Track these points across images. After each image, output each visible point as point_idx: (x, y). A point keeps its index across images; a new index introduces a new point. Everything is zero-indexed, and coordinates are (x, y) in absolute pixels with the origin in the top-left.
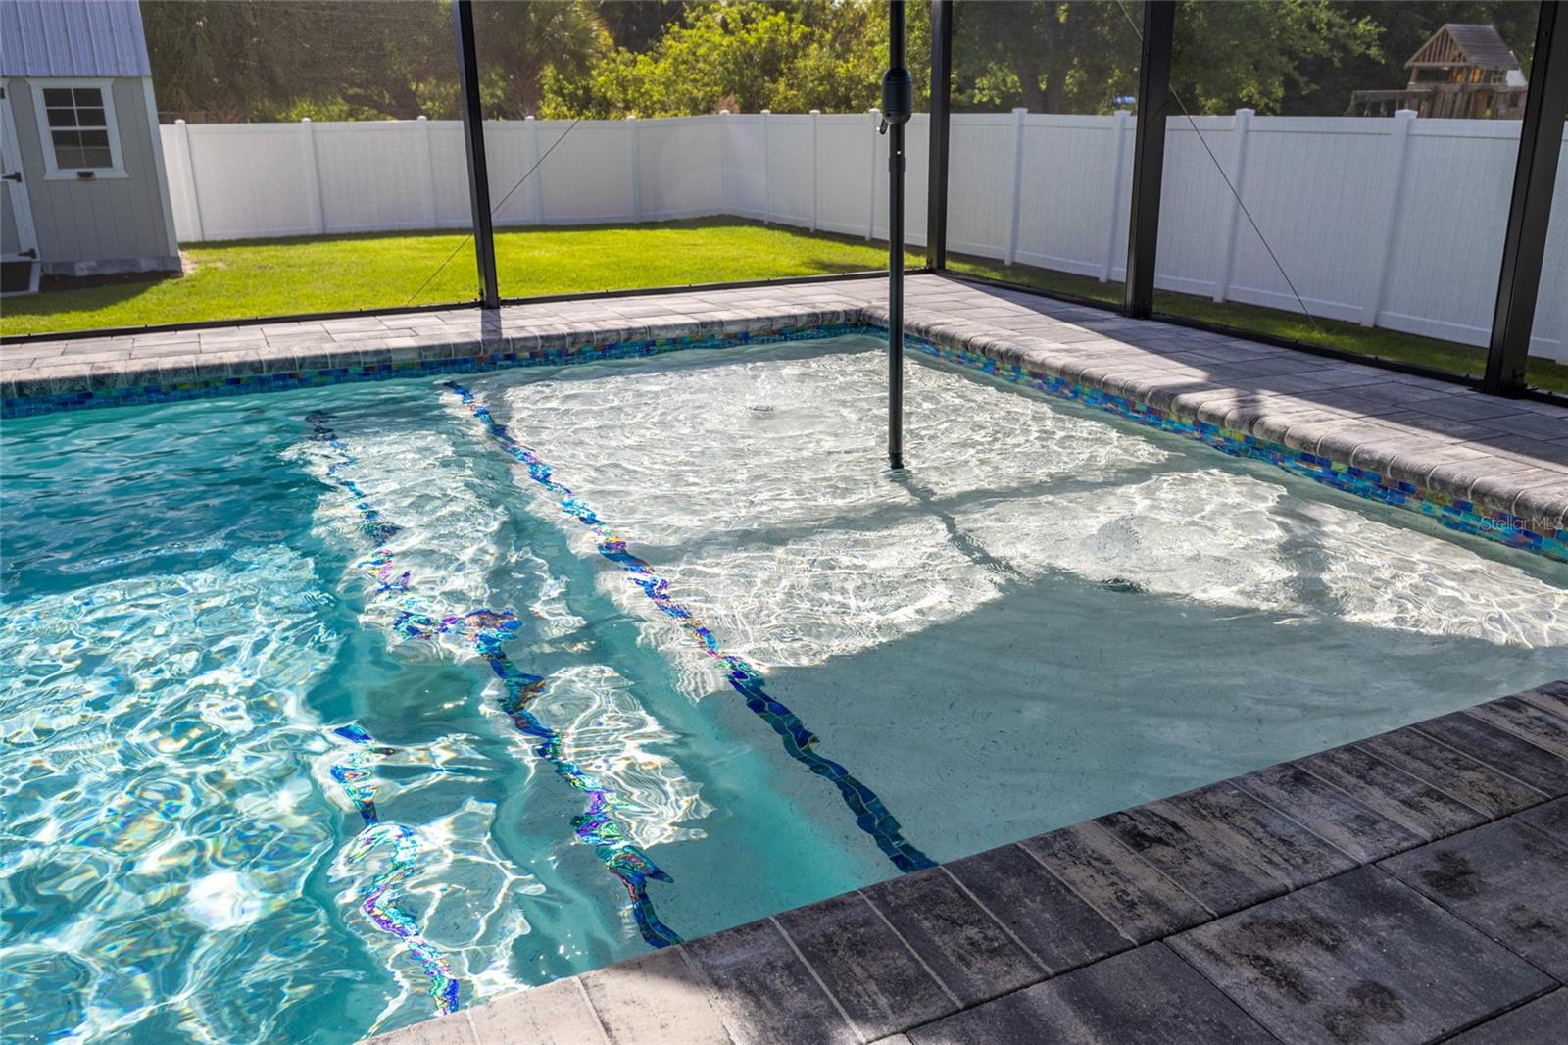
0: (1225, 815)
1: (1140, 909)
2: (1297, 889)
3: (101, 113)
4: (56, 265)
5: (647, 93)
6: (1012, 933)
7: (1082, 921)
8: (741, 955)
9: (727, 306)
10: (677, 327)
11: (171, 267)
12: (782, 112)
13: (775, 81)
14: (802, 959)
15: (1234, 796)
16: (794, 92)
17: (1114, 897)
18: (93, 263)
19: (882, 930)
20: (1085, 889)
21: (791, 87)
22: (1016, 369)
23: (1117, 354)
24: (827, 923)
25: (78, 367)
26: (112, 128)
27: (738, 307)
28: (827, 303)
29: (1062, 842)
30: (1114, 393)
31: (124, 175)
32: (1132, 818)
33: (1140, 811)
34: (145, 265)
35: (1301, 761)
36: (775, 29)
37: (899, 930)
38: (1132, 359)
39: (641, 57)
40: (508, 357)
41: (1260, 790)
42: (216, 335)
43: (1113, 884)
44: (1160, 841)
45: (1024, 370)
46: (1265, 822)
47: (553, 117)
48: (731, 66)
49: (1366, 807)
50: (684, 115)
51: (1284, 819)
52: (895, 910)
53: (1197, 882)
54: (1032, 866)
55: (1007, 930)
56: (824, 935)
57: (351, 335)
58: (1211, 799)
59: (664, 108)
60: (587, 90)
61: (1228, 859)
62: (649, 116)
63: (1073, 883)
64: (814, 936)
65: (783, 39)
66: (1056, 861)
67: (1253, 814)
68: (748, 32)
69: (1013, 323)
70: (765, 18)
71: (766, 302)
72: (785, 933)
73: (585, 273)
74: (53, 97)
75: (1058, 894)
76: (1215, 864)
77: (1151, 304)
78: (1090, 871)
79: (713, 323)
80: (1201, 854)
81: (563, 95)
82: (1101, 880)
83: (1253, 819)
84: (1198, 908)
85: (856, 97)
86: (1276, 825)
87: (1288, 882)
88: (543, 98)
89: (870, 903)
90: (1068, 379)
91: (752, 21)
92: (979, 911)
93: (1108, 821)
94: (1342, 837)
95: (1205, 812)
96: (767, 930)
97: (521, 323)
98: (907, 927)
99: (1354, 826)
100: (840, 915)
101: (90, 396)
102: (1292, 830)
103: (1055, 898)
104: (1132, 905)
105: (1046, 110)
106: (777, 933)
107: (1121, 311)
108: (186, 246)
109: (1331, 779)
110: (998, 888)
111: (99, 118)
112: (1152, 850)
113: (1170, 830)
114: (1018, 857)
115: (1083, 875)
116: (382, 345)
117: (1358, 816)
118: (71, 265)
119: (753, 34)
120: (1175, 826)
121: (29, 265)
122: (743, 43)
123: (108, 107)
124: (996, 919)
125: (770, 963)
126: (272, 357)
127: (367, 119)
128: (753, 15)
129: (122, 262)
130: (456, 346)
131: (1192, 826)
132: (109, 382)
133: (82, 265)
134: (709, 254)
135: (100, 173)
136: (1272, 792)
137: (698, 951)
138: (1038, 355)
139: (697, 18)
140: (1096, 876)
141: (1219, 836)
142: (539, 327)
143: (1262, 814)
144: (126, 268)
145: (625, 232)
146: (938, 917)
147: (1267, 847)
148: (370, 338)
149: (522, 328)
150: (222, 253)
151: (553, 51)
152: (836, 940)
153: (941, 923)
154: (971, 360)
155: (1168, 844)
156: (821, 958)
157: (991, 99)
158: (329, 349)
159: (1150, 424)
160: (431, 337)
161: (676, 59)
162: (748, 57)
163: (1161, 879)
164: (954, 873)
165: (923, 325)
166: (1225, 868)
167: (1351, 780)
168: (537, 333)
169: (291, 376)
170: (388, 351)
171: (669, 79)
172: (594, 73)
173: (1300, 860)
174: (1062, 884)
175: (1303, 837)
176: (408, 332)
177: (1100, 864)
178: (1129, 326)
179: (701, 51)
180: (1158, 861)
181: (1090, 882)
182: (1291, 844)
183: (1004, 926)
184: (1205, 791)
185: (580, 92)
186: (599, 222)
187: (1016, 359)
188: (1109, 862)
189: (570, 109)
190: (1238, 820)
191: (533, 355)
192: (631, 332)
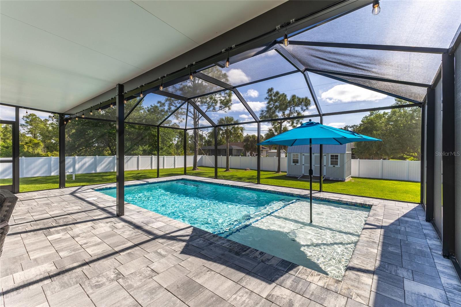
3: (338, 158)
4: (328, 178)
10: (335, 200)
11: (343, 180)
26: (339, 160)
31: (339, 166)
34: (340, 179)
74: (332, 156)
118: (329, 178)
135: (336, 166)
144: (337, 179)
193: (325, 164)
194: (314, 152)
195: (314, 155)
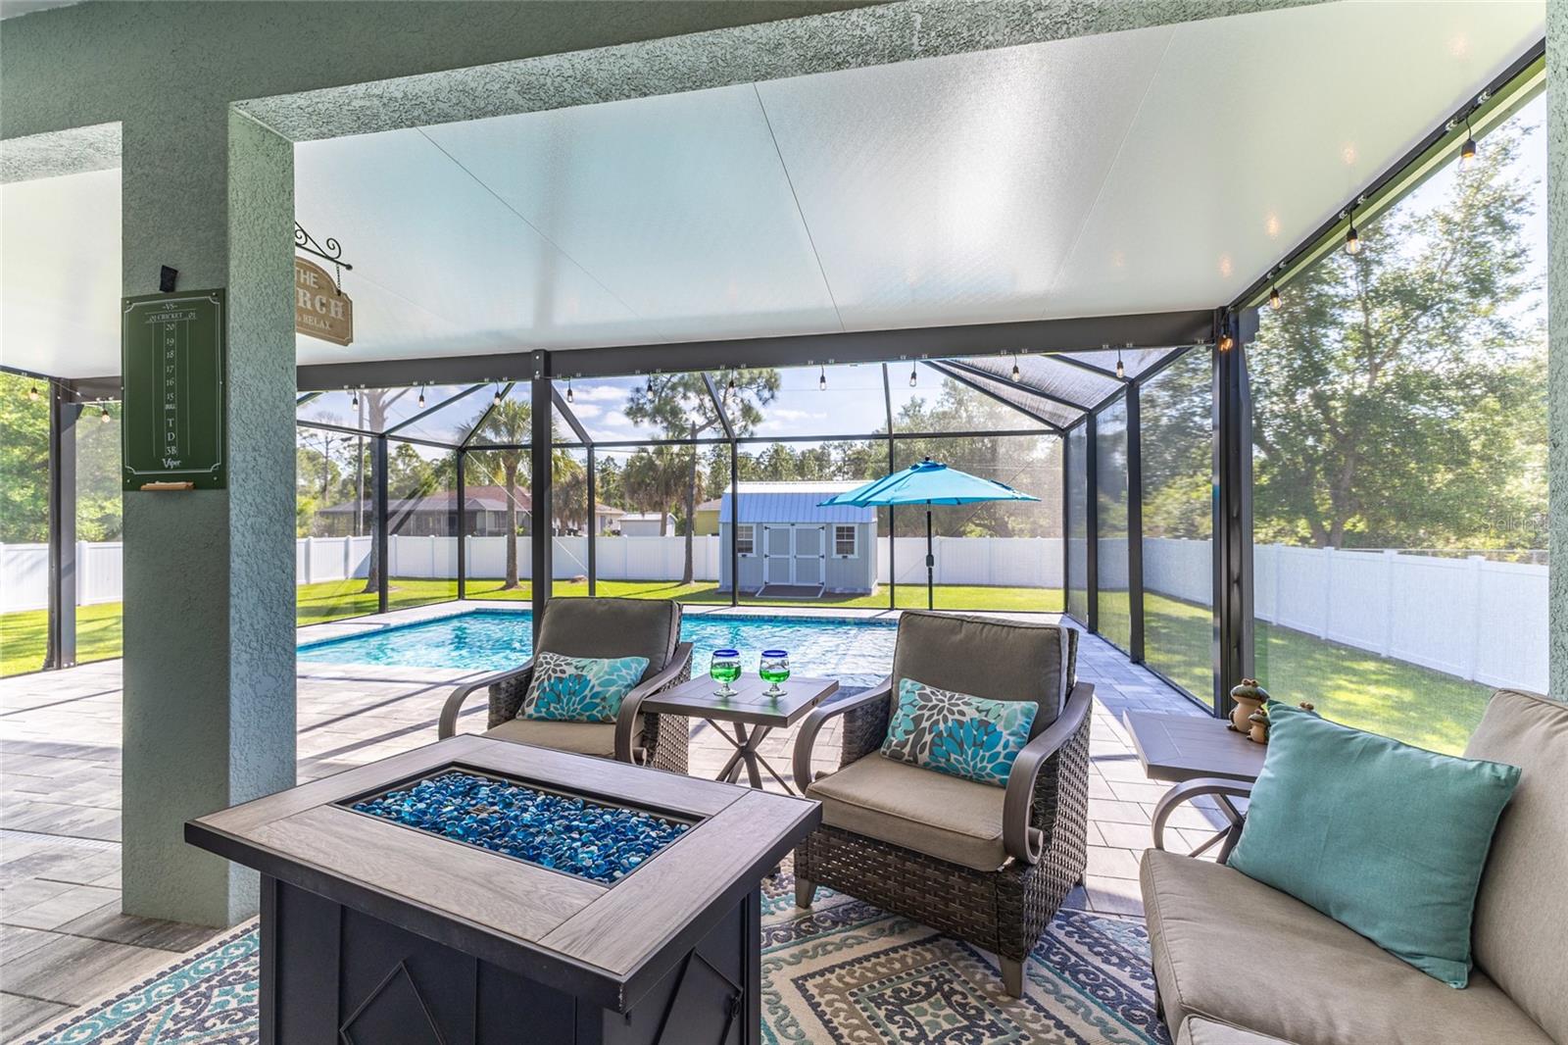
3: (853, 535)
4: (830, 588)
11: (867, 591)
18: (841, 591)
26: (856, 540)
31: (857, 557)
34: (859, 591)
74: (839, 529)
111: (852, 537)
118: (835, 589)
121: (821, 589)
123: (856, 534)
129: (852, 589)
133: (837, 591)
135: (850, 556)
144: (852, 592)
193: (823, 552)
194: (793, 521)
195: (796, 527)
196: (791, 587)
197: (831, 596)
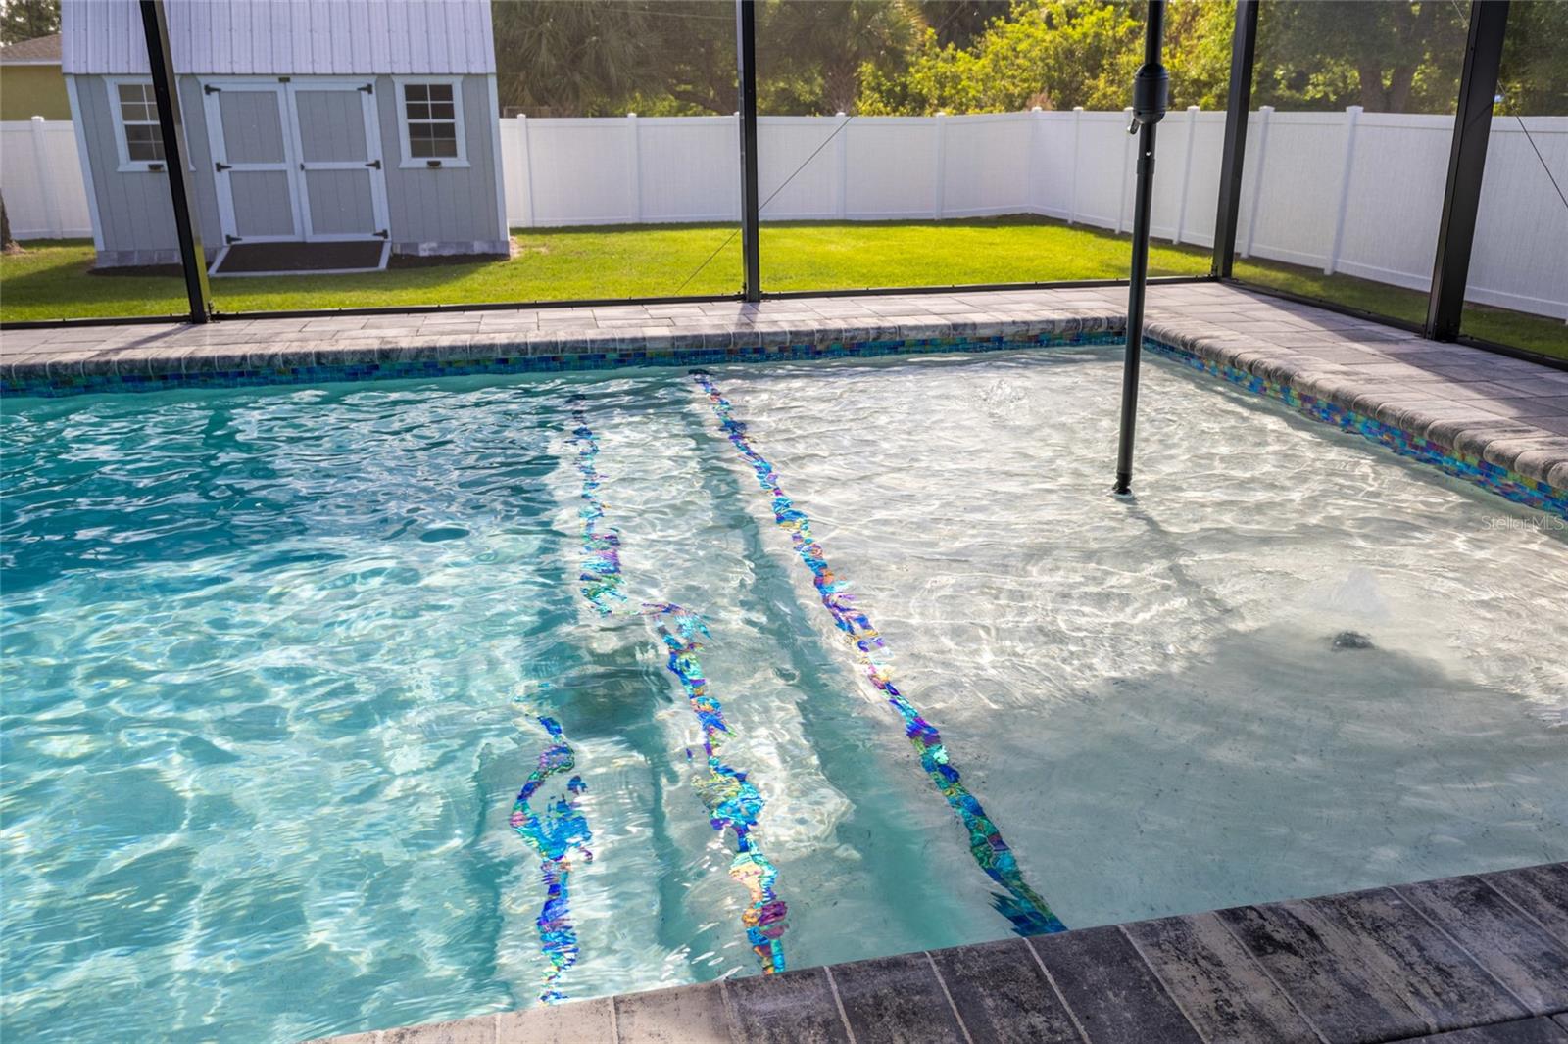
0: (1376, 928)
1: (1240, 1025)
2: (1442, 1031)
3: (451, 107)
4: (404, 246)
5: (964, 89)
6: (1081, 1029)
7: (1166, 1029)
8: (782, 1003)
9: (985, 308)
10: (927, 328)
11: (499, 250)
12: (1100, 109)
13: (1095, 77)
14: (844, 1019)
15: (1394, 907)
16: (1114, 89)
17: (1213, 1005)
18: (434, 244)
19: (938, 1000)
20: (1182, 991)
21: (1112, 83)
22: (1285, 390)
23: (1403, 380)
24: (882, 984)
25: (370, 341)
26: (459, 121)
27: (996, 310)
28: (1091, 309)
29: (1172, 933)
30: (1391, 423)
31: (466, 164)
32: (1261, 916)
33: (1274, 909)
34: (479, 247)
35: (1491, 877)
36: (1101, 23)
37: (957, 1004)
38: (1421, 387)
39: (960, 54)
40: (756, 350)
41: (1428, 904)
42: (496, 317)
43: (1216, 991)
44: (1288, 948)
45: (1293, 393)
46: (1424, 944)
47: (869, 114)
48: (1051, 62)
49: (1559, 944)
50: (999, 114)
51: (1449, 944)
52: (959, 982)
53: (1318, 1003)
54: (1128, 954)
55: (1077, 1024)
56: (875, 997)
57: (614, 323)
58: (1366, 907)
59: (980, 106)
60: (904, 86)
61: (1364, 982)
62: (963, 112)
63: (1169, 982)
64: (864, 995)
65: (1108, 33)
66: (1157, 953)
67: (1412, 932)
68: (1074, 27)
69: (1293, 339)
70: (1091, 13)
71: (1026, 307)
72: (834, 987)
73: (875, 269)
74: (413, 92)
75: (1147, 991)
76: (1347, 986)
77: (1458, 325)
78: (1193, 970)
79: (965, 325)
80: (1334, 971)
81: (880, 92)
82: (1202, 982)
83: (1410, 938)
84: (1310, 1035)
85: (1181, 94)
86: (1437, 950)
87: (1431, 1022)
88: (860, 95)
89: (935, 968)
90: (1340, 405)
91: (1077, 16)
92: (1053, 996)
93: (1233, 915)
94: (1516, 976)
95: (1353, 921)
96: (818, 981)
97: (775, 317)
98: (967, 1002)
99: (1538, 965)
100: (898, 976)
101: (377, 368)
102: (1455, 959)
103: (1144, 995)
104: (1231, 1019)
105: (1388, 108)
106: (827, 985)
107: (1422, 332)
108: (515, 231)
109: (1523, 903)
110: (1081, 974)
111: (448, 111)
112: (1275, 957)
113: (1304, 936)
114: (1116, 941)
115: (1184, 974)
116: (638, 333)
117: (1545, 954)
118: (417, 246)
119: (1079, 29)
120: (1312, 933)
121: (382, 244)
122: (1066, 37)
123: (457, 103)
124: (1069, 1009)
125: (808, 1018)
126: (538, 339)
127: (695, 114)
128: (1080, 9)
129: (459, 244)
130: (707, 336)
131: (1334, 937)
132: (394, 356)
133: (425, 246)
134: (1004, 253)
135: (446, 162)
136: (1444, 909)
137: (740, 991)
138: (1311, 376)
139: (1022, 14)
140: (1199, 978)
141: (1362, 952)
142: (792, 322)
143: (1424, 935)
144: (462, 250)
145: (924, 229)
146: (1005, 996)
147: (1418, 974)
148: (631, 326)
149: (775, 322)
150: (547, 239)
151: (871, 46)
152: (886, 1003)
153: (1006, 1004)
154: (1237, 379)
155: (1296, 953)
156: (864, 1021)
157: (1326, 95)
158: (591, 334)
159: (1428, 461)
160: (686, 328)
161: (996, 54)
162: (1070, 53)
163: (1276, 993)
164: (1038, 950)
165: (1189, 337)
166: (1358, 992)
167: (1548, 908)
168: (787, 328)
169: (554, 359)
170: (644, 339)
171: (987, 75)
172: (912, 69)
173: (1454, 997)
174: (1156, 981)
175: (1466, 970)
176: (668, 322)
177: (1209, 964)
178: (1427, 349)
179: (1021, 47)
180: (1279, 971)
181: (1189, 983)
182: (1450, 975)
183: (1075, 1020)
184: (1361, 896)
185: (898, 89)
186: (900, 218)
187: (1284, 379)
188: (1219, 964)
189: (886, 106)
190: (1391, 937)
191: (782, 350)
192: (880, 330)
193: (375, 152)
194: (285, 69)
195: (292, 87)
196: (303, 246)
197: (410, 266)
